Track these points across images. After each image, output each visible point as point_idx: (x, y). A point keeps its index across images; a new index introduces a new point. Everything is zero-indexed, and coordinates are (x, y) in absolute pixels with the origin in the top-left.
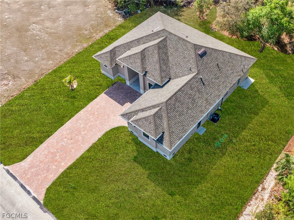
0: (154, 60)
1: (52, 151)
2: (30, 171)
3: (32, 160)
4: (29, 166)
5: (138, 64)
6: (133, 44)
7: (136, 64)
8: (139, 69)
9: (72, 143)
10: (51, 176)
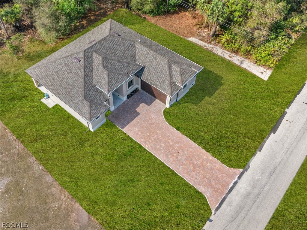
0: (118, 65)
1: (192, 168)
2: (215, 186)
3: (203, 186)
4: (210, 188)
5: (119, 77)
6: (88, 82)
7: (120, 78)
8: (125, 77)
9: (183, 151)
10: (217, 165)
